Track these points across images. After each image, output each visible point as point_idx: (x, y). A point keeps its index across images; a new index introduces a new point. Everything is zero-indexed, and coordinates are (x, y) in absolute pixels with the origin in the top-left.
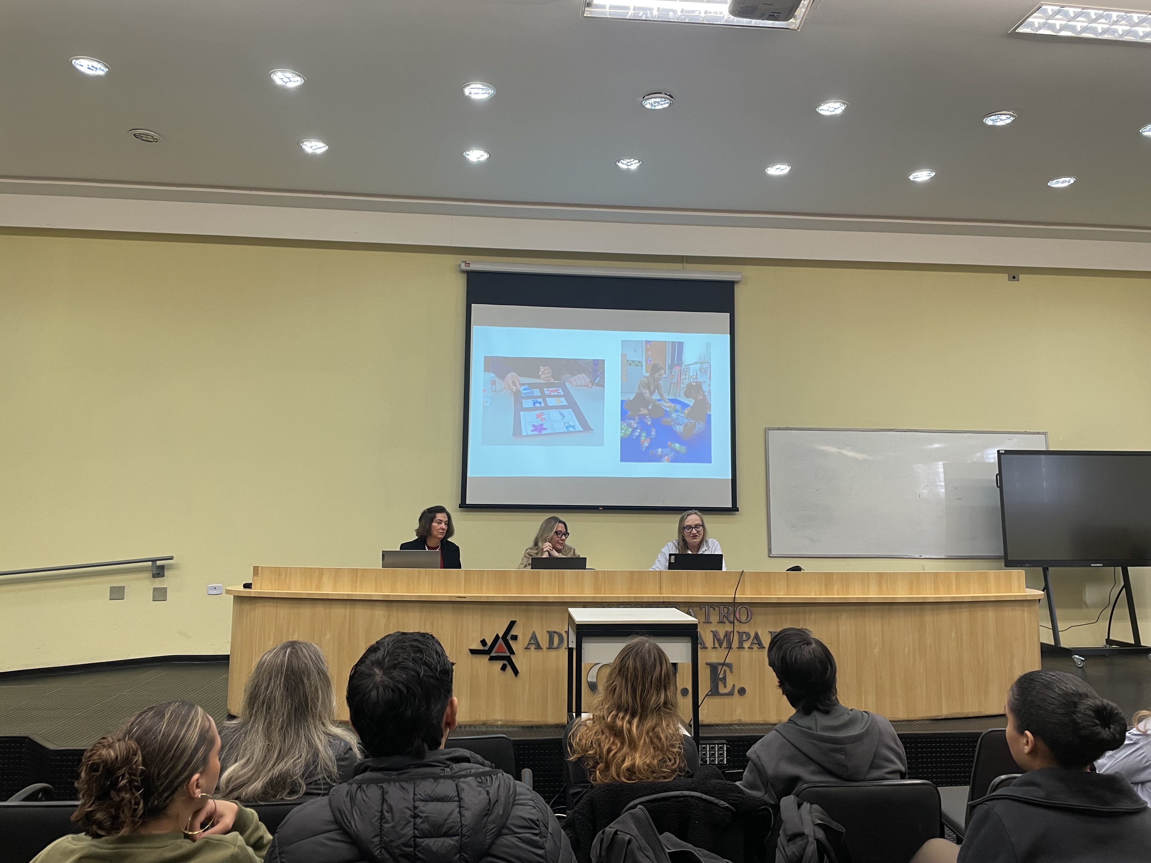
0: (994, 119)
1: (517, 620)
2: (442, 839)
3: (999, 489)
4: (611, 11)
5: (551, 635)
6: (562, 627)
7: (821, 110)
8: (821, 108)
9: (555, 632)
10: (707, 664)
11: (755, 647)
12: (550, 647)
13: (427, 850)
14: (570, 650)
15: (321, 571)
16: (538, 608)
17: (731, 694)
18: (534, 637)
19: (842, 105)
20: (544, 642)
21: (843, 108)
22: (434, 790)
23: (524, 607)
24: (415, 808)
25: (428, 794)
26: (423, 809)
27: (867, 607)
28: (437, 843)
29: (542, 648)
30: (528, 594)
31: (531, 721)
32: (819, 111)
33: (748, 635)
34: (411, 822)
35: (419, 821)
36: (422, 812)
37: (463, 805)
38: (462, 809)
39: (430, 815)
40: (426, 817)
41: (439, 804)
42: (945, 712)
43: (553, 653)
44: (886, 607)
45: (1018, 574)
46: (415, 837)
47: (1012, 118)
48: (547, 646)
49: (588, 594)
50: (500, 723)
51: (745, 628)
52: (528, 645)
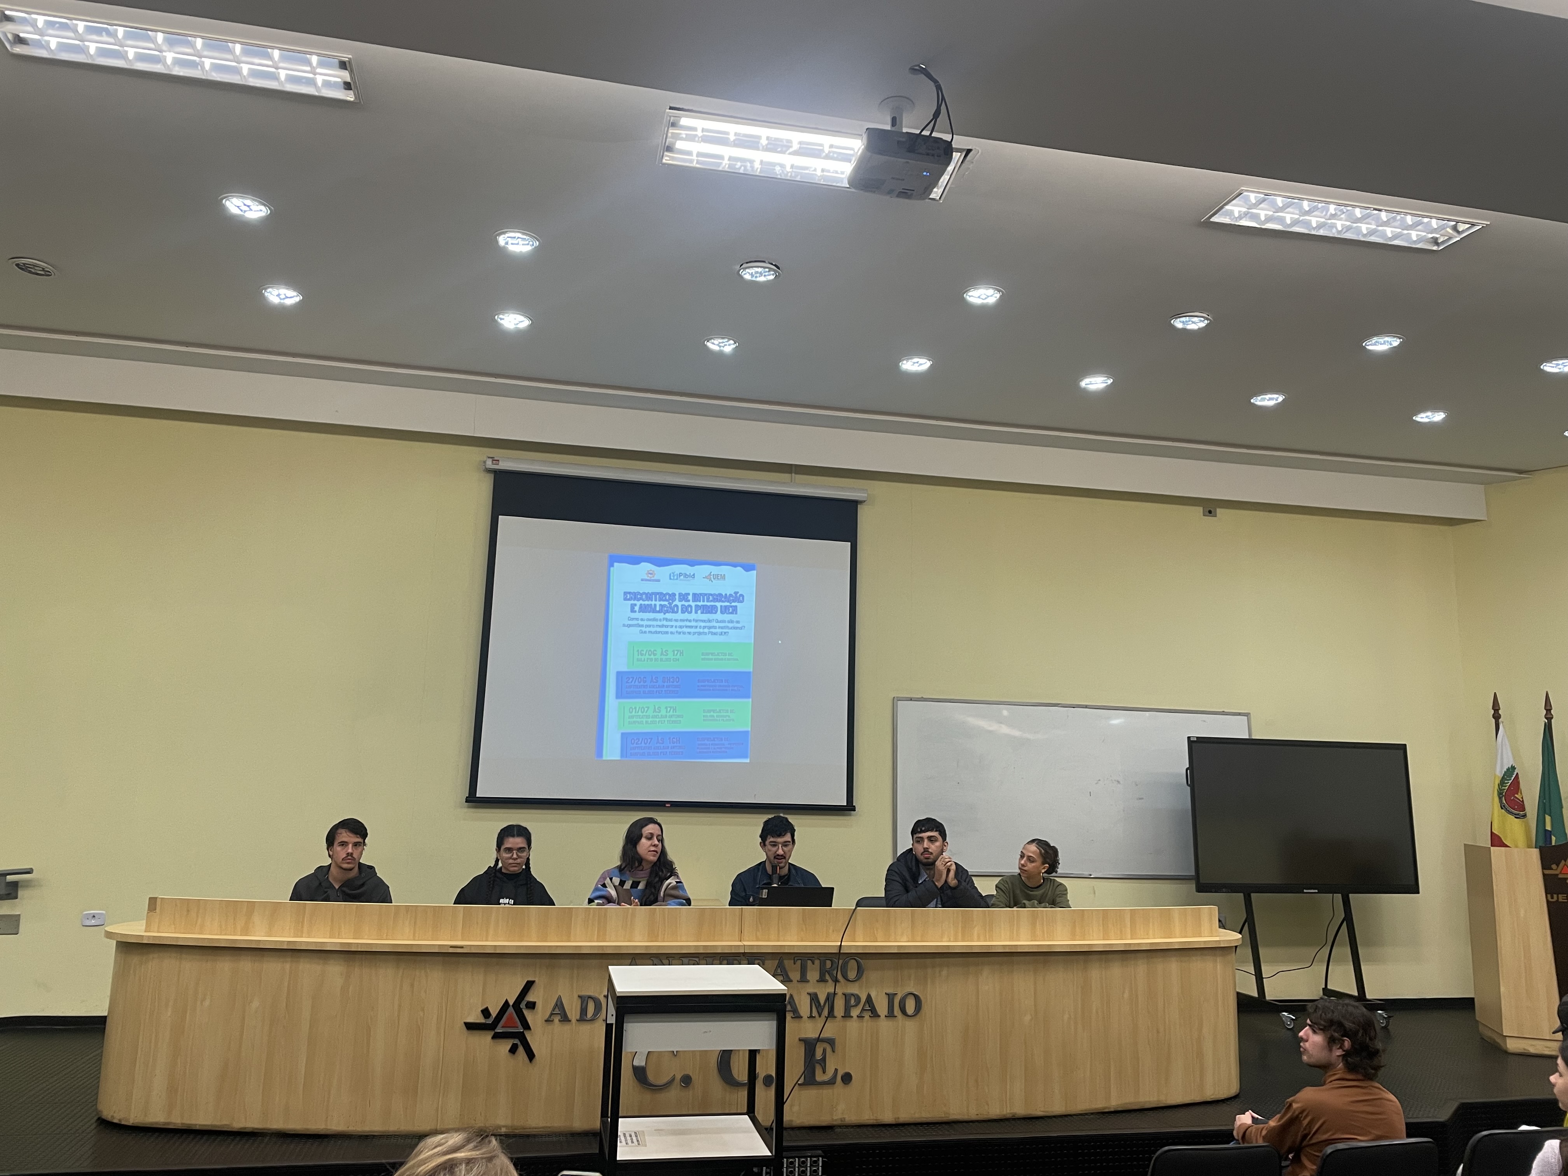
0: (1185, 320)
1: (537, 980)
3: (1189, 788)
4: (700, 159)
5: (584, 1000)
6: (601, 993)
7: (970, 296)
8: (970, 294)
9: (590, 997)
10: (800, 1040)
11: (867, 1015)
12: (583, 1018)
14: (609, 1027)
16: (568, 961)
17: (832, 1082)
18: (559, 1005)
19: (996, 292)
20: (573, 1011)
21: (998, 295)
23: (547, 961)
27: (1015, 958)
29: (570, 1021)
30: (554, 942)
31: (549, 1127)
32: (968, 298)
33: (858, 999)
43: (585, 1028)
44: (1041, 958)
45: (1209, 913)
47: (1206, 322)
48: (578, 1017)
49: (639, 942)
50: (503, 1130)
51: (853, 989)
52: (550, 1016)
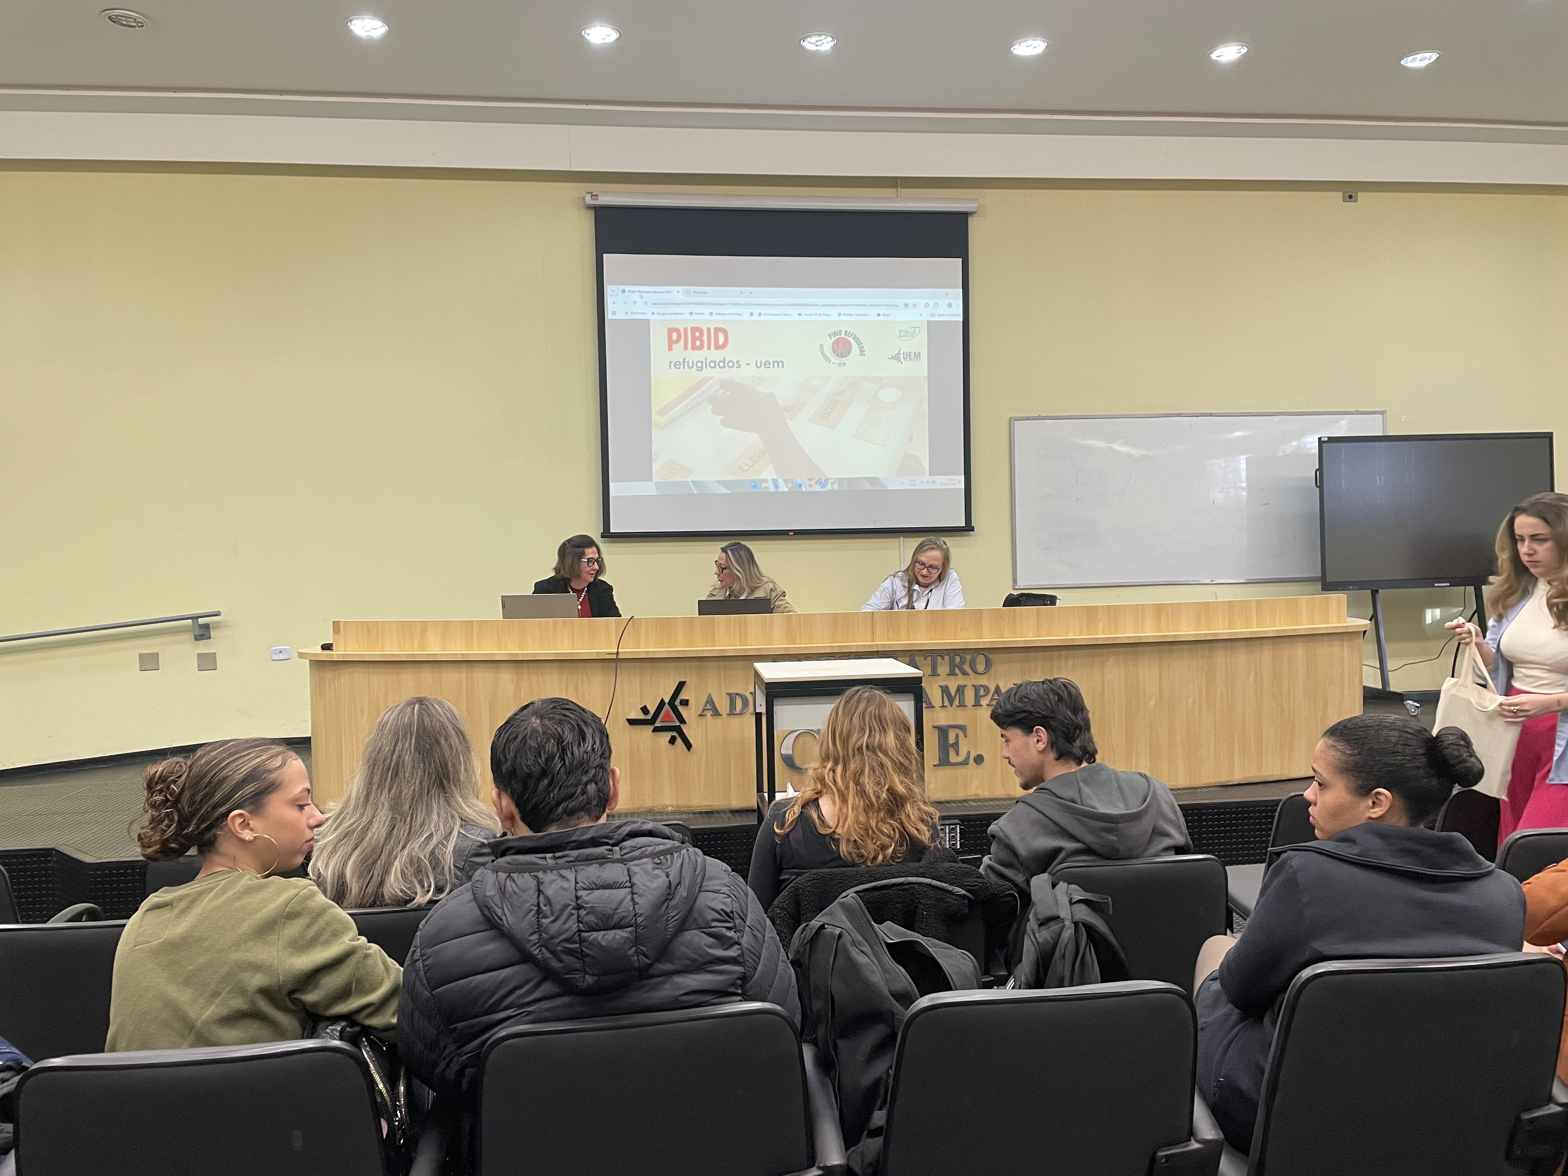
1: (688, 680)
2: (613, 932)
3: (1318, 489)
5: (732, 697)
6: (747, 688)
9: (737, 694)
10: (934, 727)
12: (732, 713)
13: (595, 944)
14: (758, 716)
15: (424, 624)
16: (714, 664)
17: (965, 763)
18: (710, 701)
20: (723, 706)
22: (599, 877)
23: (696, 664)
24: (577, 898)
25: (593, 882)
26: (587, 899)
27: (1140, 649)
28: (606, 936)
29: (721, 715)
30: (700, 648)
31: (710, 806)
33: (987, 690)
34: (572, 914)
35: (583, 913)
36: (587, 903)
37: (635, 891)
38: (635, 896)
39: (594, 905)
40: (592, 907)
41: (607, 892)
42: (1238, 777)
43: (735, 721)
44: (1166, 647)
45: (1339, 599)
46: (580, 931)
48: (728, 712)
49: (779, 645)
50: (670, 809)
51: (983, 681)
52: (703, 711)
